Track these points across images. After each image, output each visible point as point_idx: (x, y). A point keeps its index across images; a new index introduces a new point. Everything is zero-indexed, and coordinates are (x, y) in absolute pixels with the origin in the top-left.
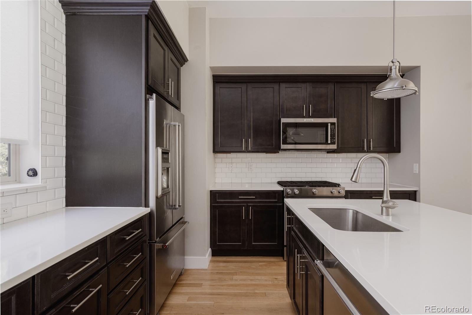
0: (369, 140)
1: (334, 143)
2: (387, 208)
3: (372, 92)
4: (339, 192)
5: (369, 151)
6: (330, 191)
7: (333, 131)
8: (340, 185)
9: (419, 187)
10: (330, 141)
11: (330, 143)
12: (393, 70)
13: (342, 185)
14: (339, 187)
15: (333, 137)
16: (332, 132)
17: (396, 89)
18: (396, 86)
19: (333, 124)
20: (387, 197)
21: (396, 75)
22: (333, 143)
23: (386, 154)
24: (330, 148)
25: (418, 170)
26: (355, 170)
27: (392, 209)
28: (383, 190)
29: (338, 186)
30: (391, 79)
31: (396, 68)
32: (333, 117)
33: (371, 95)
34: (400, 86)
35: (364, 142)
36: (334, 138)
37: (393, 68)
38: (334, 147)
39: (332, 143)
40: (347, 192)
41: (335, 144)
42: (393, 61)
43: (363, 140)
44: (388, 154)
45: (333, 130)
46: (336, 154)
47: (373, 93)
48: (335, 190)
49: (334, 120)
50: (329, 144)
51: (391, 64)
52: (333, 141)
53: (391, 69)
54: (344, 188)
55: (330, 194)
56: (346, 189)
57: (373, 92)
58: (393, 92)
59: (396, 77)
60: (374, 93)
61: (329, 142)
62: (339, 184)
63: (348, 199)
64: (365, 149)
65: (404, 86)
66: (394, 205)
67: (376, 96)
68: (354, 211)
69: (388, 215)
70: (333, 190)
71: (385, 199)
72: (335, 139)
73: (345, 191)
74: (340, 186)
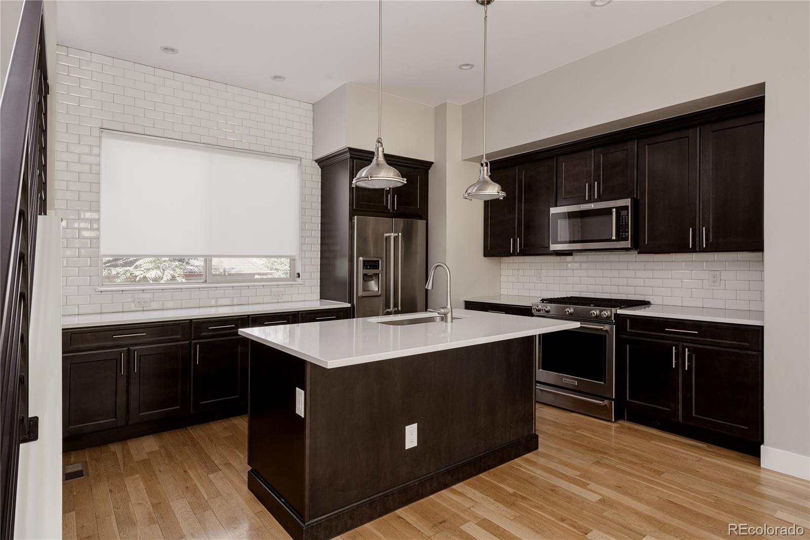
1: (624, 239)
7: (625, 219)
10: (616, 236)
11: (614, 239)
15: (625, 229)
16: (622, 221)
22: (621, 239)
36: (627, 230)
38: (625, 244)
41: (628, 240)
45: (625, 217)
49: (627, 202)
50: (613, 241)
52: (621, 236)
73: (618, 314)
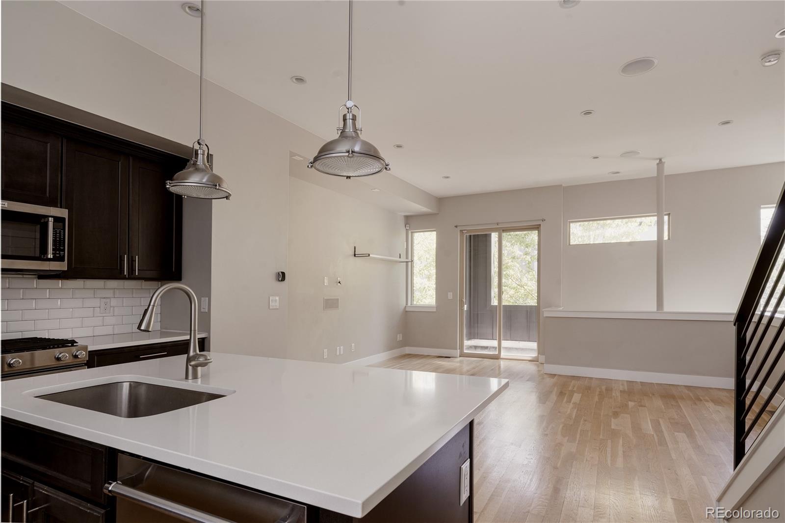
0: (132, 257)
1: (62, 259)
2: (195, 367)
3: (168, 181)
4: (76, 357)
5: (131, 277)
6: (54, 357)
7: (60, 233)
8: (77, 343)
9: (209, 331)
10: (53, 254)
11: (52, 257)
12: (200, 157)
13: (80, 342)
14: (73, 345)
15: (60, 246)
16: (56, 236)
17: (208, 186)
18: (204, 181)
19: (58, 220)
20: (195, 350)
21: (204, 164)
22: (58, 258)
23: (157, 282)
24: (51, 269)
25: (207, 307)
26: (146, 311)
27: (202, 368)
28: (189, 338)
29: (70, 345)
30: (196, 169)
31: (203, 154)
32: (59, 205)
33: (168, 186)
34: (212, 184)
35: (122, 260)
36: (62, 248)
37: (199, 152)
38: (63, 266)
39: (55, 259)
40: (92, 354)
41: (63, 261)
42: (200, 141)
43: (121, 257)
44: (160, 283)
45: (60, 231)
46: (60, 281)
47: (170, 184)
48: (65, 354)
49: (63, 213)
50: (50, 260)
51: (197, 147)
52: (59, 254)
53: (197, 154)
54: (85, 348)
55: (54, 363)
56: (90, 348)
57: (171, 182)
58: (199, 189)
59: (204, 168)
60: (172, 185)
61: (50, 256)
62: (74, 340)
63: (94, 367)
64: (125, 274)
65: (218, 184)
66: (206, 360)
67: (173, 189)
68: (132, 383)
69: (195, 377)
70: (60, 354)
71: (192, 353)
72: (64, 251)
73: (89, 352)
74: (75, 344)
